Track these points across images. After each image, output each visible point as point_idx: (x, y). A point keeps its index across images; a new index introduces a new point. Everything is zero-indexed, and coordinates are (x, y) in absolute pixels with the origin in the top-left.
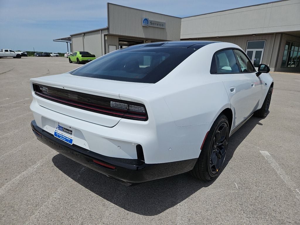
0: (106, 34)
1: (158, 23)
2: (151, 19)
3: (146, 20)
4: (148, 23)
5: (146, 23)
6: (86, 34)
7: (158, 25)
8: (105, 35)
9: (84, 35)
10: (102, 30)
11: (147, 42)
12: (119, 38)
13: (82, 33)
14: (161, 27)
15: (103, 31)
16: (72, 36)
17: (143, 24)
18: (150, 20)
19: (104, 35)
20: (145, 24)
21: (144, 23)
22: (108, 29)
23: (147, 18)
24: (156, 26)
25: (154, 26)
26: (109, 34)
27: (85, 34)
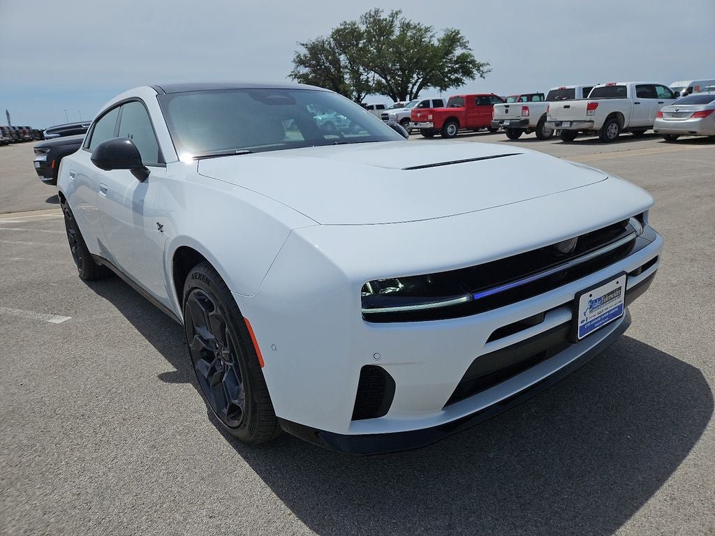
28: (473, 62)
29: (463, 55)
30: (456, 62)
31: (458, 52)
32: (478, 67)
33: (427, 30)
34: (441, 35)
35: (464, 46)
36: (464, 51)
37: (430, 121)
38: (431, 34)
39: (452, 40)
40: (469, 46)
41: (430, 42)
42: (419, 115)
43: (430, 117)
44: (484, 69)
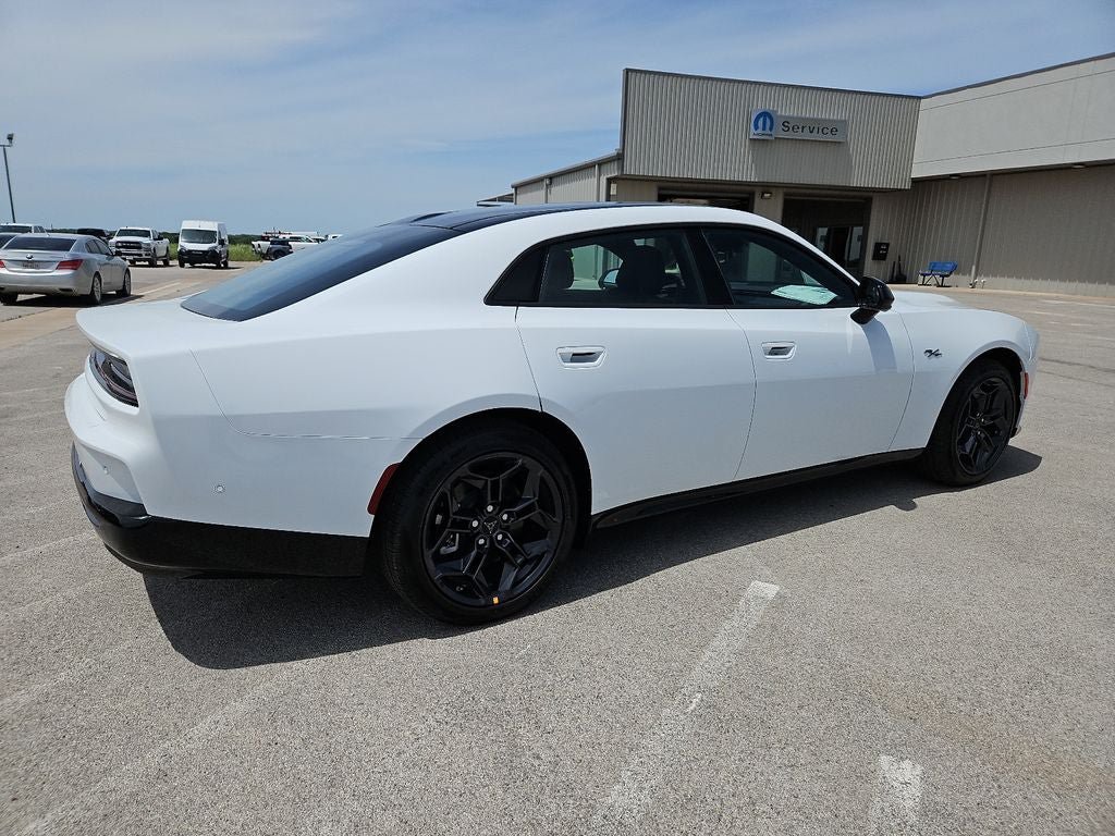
0: (613, 175)
1: (814, 125)
2: (785, 110)
3: (765, 115)
4: (771, 129)
5: (764, 129)
6: (555, 180)
7: (816, 130)
8: (609, 181)
9: (551, 183)
10: (601, 163)
11: (767, 195)
12: (660, 189)
13: (546, 177)
14: (829, 138)
15: (604, 168)
16: (516, 187)
17: (753, 133)
18: (781, 116)
19: (608, 179)
20: (760, 131)
21: (756, 127)
22: (619, 158)
23: (769, 107)
24: (806, 135)
25: (799, 135)
26: (622, 174)
27: (551, 178)
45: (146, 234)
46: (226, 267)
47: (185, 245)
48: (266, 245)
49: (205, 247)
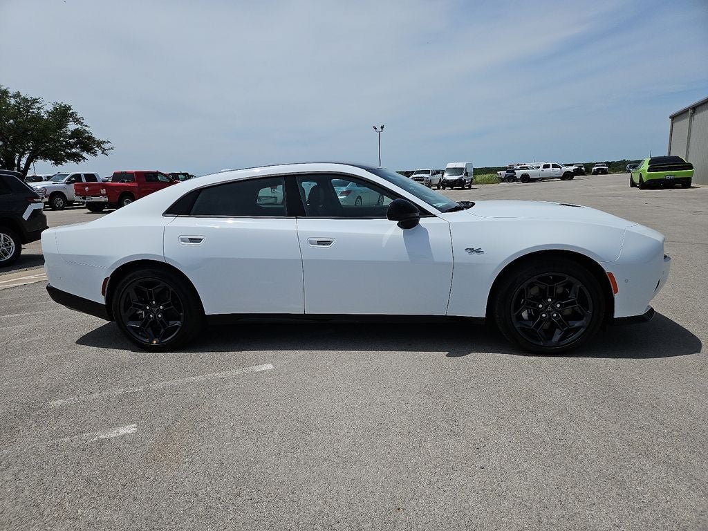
6: (697, 110)
9: (694, 112)
27: (695, 108)
28: (90, 138)
29: (77, 130)
30: (71, 137)
31: (72, 126)
32: (99, 144)
33: (35, 101)
34: (50, 108)
35: (77, 121)
36: (79, 126)
37: (103, 195)
38: (40, 106)
39: (63, 114)
40: (85, 122)
41: (38, 113)
42: (87, 188)
43: (104, 191)
44: (106, 146)
45: (427, 172)
46: (470, 188)
47: (447, 176)
48: (503, 173)
49: (456, 177)
